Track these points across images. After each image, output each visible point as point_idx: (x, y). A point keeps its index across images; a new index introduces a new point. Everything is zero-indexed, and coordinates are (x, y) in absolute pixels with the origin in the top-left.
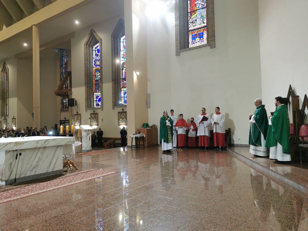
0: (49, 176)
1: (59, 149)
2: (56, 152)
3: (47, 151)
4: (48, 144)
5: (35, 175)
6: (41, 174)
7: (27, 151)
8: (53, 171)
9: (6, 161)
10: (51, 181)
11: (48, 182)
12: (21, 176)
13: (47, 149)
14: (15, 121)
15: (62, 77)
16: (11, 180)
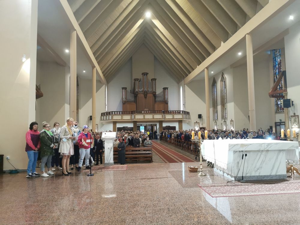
0: (273, 179)
1: (281, 153)
2: (278, 156)
3: (270, 154)
4: (270, 147)
5: (260, 176)
6: (265, 176)
7: (251, 153)
8: (277, 175)
9: (234, 160)
10: (276, 184)
11: (273, 185)
12: (247, 175)
13: (269, 152)
14: (233, 123)
15: (275, 78)
16: (239, 177)
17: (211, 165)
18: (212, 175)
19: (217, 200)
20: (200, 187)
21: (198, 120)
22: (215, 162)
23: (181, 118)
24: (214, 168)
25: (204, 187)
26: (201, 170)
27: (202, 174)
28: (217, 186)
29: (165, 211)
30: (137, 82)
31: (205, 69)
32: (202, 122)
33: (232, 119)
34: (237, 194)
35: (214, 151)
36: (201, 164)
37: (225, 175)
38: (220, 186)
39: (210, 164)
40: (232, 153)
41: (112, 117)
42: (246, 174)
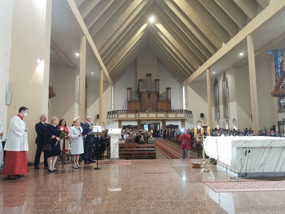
0: (277, 176)
2: (282, 153)
3: (273, 151)
4: (274, 144)
5: (263, 173)
6: (268, 173)
7: (255, 150)
8: (281, 172)
9: (237, 156)
10: (280, 181)
11: (278, 182)
12: (251, 172)
13: (273, 149)
14: (235, 122)
15: (277, 77)
16: (242, 173)
17: (214, 162)
18: (215, 171)
19: (220, 195)
20: (203, 182)
21: (201, 119)
22: (218, 158)
23: (184, 117)
24: (217, 164)
25: (207, 182)
26: (203, 166)
27: (204, 170)
28: (221, 182)
29: (169, 204)
30: (141, 83)
31: (207, 70)
32: (204, 121)
33: (234, 118)
34: (241, 190)
35: (217, 148)
36: (204, 160)
37: (229, 171)
38: (223, 182)
39: (212, 161)
40: (235, 150)
41: (118, 116)
42: (250, 170)
